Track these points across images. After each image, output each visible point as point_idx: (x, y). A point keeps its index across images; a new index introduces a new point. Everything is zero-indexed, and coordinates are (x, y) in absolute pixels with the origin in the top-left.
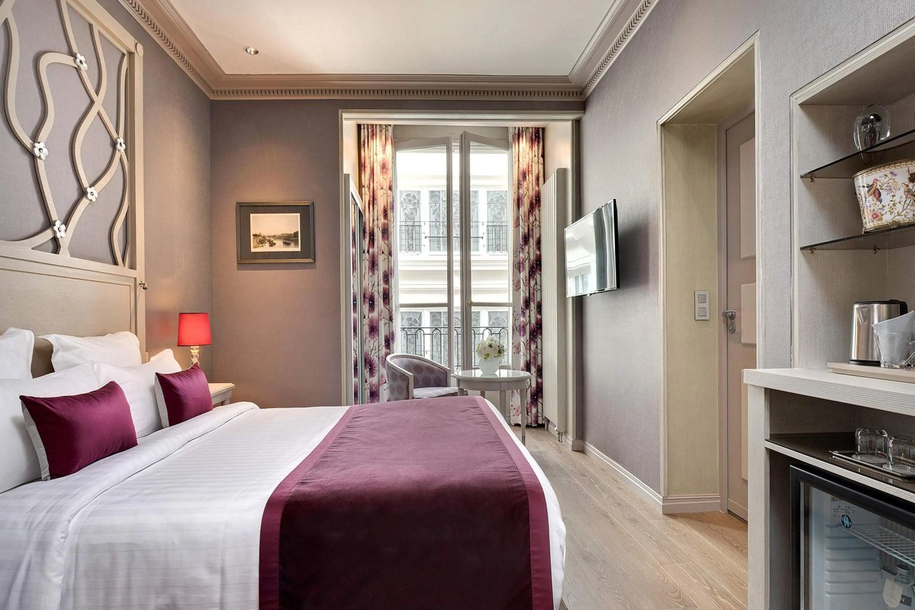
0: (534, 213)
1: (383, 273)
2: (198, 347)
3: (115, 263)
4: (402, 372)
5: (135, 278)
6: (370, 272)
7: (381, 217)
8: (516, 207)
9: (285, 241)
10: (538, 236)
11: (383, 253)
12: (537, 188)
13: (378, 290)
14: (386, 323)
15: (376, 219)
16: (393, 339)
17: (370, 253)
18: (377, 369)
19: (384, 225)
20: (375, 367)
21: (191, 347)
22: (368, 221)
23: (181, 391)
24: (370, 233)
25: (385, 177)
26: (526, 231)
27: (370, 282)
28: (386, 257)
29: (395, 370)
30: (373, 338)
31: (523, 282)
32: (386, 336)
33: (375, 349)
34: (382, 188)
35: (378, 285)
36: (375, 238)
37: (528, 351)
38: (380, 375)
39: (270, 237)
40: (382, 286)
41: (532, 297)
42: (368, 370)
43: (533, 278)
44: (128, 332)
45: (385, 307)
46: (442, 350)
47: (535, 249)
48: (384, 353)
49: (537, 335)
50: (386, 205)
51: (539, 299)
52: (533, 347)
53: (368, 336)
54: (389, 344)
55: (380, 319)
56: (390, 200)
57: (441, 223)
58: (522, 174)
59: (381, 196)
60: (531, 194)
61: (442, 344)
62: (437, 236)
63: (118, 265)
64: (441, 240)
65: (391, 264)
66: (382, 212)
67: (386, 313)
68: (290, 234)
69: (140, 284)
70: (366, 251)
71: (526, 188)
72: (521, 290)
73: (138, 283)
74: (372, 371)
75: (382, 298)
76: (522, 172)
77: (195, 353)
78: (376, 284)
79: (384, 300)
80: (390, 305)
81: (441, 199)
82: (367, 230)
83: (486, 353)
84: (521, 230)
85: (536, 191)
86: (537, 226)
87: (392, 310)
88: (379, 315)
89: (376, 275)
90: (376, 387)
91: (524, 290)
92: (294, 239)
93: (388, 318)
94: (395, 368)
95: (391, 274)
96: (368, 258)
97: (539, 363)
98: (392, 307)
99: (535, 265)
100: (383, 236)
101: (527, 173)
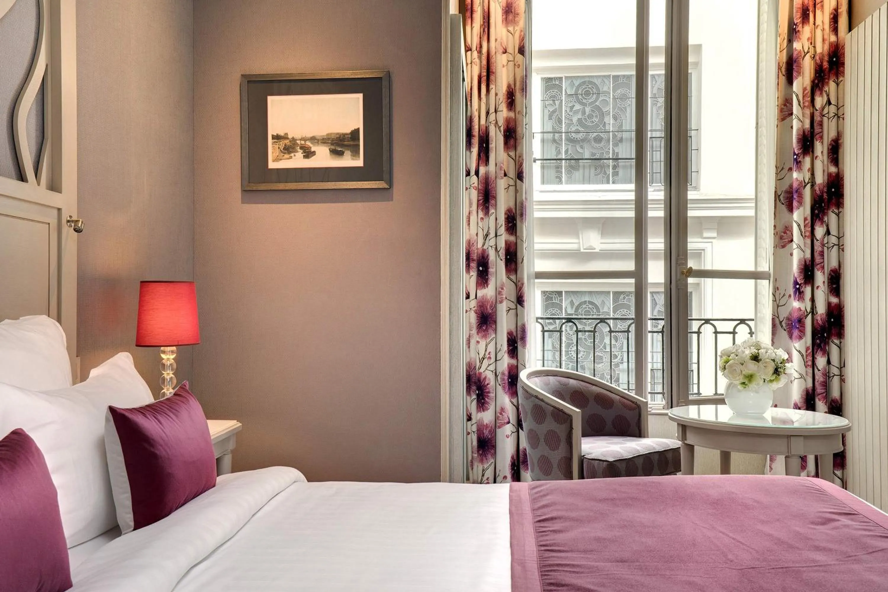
0: (826, 88)
1: (505, 214)
2: (174, 348)
3: (22, 177)
4: (557, 406)
5: (59, 210)
6: (480, 211)
7: (503, 107)
8: (783, 79)
9: (333, 147)
10: (833, 134)
11: (505, 175)
12: (833, 38)
13: (496, 245)
14: (510, 309)
15: (492, 110)
16: (523, 338)
17: (480, 175)
18: (492, 395)
19: (508, 121)
20: (489, 392)
21: (162, 348)
22: (476, 114)
23: (160, 447)
24: (480, 137)
25: (511, 29)
26: (807, 125)
27: (480, 229)
28: (512, 182)
29: (542, 400)
30: (485, 336)
31: (800, 229)
32: (510, 334)
33: (490, 358)
34: (505, 52)
35: (496, 236)
36: (490, 146)
37: (810, 370)
38: (498, 409)
39: (304, 139)
40: (504, 238)
41: (818, 259)
42: (474, 397)
43: (822, 222)
44: (44, 317)
45: (508, 278)
46: (564, 358)
47: (826, 162)
48: (506, 366)
49: (829, 337)
50: (512, 83)
51: (834, 264)
52: (821, 361)
53: (474, 331)
54: (516, 348)
55: (498, 300)
56: (519, 73)
57: (564, 134)
58: (800, 11)
59: (504, 66)
60: (819, 50)
61: (564, 349)
62: (555, 158)
63: (27, 181)
64: (563, 164)
65: (522, 195)
66: (505, 97)
67: (509, 291)
68: (344, 135)
69: (68, 221)
70: (473, 172)
71: (808, 39)
72: (795, 246)
73: (64, 221)
74: (484, 399)
75: (504, 260)
76: (800, 6)
77: (168, 359)
78: (492, 234)
79: (506, 266)
80: (518, 272)
81: (564, 93)
82: (476, 132)
83: (746, 372)
84: (796, 124)
85: (831, 44)
86: (832, 115)
87: (523, 284)
88: (498, 292)
89: (492, 218)
90: (490, 431)
91: (803, 247)
92: (352, 143)
93: (514, 298)
94: (541, 397)
95: (522, 215)
96: (476, 185)
97: (835, 393)
98: (522, 279)
99: (825, 196)
100: (506, 143)
101: (811, 9)
